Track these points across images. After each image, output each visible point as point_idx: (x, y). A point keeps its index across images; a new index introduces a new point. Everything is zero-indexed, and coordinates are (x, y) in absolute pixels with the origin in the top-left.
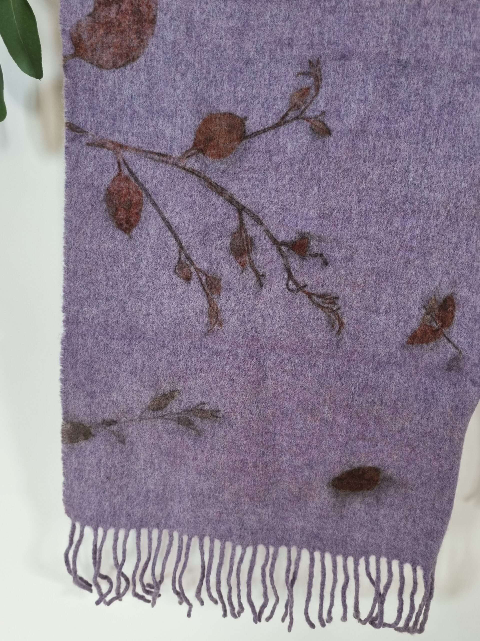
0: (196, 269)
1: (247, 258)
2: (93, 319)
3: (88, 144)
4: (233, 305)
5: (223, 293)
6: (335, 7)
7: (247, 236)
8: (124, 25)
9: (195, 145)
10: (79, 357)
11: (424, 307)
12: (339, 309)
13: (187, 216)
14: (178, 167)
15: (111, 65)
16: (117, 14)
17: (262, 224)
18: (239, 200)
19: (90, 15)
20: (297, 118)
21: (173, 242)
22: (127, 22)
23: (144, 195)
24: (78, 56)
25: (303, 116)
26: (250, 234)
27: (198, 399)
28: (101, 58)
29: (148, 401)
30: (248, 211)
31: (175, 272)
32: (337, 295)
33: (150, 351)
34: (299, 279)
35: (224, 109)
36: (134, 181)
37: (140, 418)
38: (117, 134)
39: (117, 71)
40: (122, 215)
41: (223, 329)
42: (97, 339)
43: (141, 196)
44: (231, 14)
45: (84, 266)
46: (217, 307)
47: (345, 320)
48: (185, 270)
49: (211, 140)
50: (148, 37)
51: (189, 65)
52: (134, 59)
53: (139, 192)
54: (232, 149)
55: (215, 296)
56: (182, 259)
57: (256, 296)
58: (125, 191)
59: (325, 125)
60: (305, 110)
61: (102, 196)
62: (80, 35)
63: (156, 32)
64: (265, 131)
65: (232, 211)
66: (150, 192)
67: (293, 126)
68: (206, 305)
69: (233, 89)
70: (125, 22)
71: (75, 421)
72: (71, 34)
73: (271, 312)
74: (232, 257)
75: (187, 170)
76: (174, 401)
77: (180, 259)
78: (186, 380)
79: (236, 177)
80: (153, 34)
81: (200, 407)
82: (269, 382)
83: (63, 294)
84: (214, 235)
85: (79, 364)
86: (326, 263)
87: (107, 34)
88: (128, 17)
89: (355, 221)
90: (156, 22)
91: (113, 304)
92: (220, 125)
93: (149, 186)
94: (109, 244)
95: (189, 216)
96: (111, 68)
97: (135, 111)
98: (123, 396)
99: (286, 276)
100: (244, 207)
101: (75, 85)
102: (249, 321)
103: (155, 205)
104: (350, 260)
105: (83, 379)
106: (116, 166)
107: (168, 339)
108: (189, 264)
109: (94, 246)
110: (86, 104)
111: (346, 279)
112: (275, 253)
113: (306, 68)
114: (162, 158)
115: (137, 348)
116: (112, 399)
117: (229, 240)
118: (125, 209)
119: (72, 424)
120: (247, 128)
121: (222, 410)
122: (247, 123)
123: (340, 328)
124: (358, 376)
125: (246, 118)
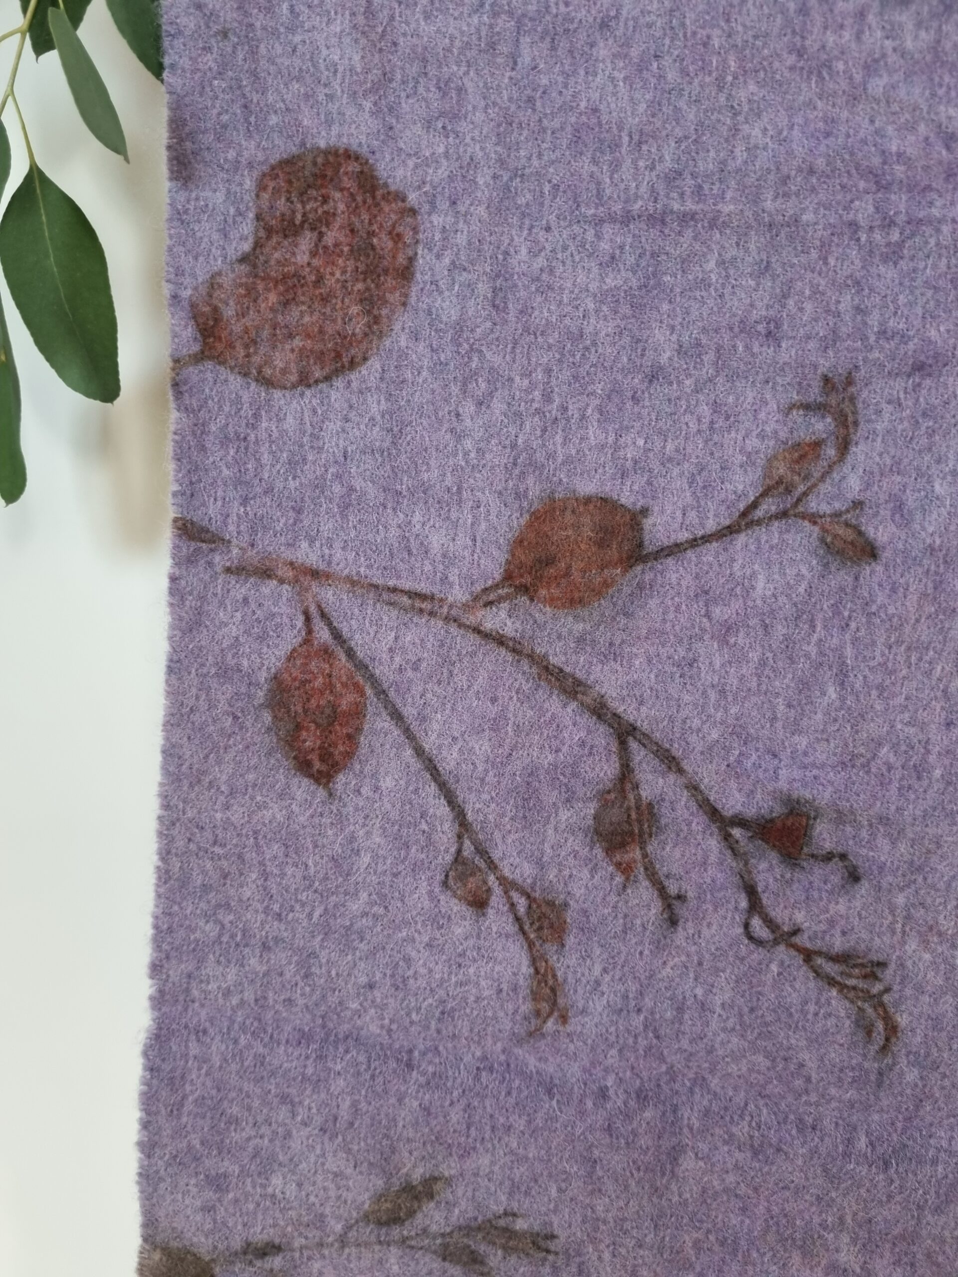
0: (503, 880)
1: (637, 854)
2: (227, 993)
3: (228, 570)
4: (597, 970)
5: (571, 940)
6: (900, 244)
7: (638, 798)
8: (330, 282)
9: (508, 577)
10: (188, 1088)
12: (888, 990)
13: (482, 747)
14: (461, 626)
15: (294, 378)
16: (314, 254)
17: (680, 771)
18: (621, 710)
19: (243, 259)
20: (783, 515)
21: (442, 809)
22: (338, 274)
23: (369, 691)
24: (211, 358)
25: (801, 509)
26: (645, 793)
27: (498, 1203)
28: (268, 361)
29: (365, 1200)
30: (645, 740)
31: (445, 884)
32: (881, 958)
33: (373, 1077)
34: (779, 914)
35: (587, 487)
36: (343, 658)
37: (343, 1241)
38: (304, 545)
39: (308, 393)
40: (310, 740)
41: (569, 1028)
42: (236, 1042)
43: (362, 693)
44: (613, 258)
45: (209, 865)
46: (554, 976)
47: (902, 1020)
48: (472, 883)
49: (550, 561)
50: (393, 312)
51: (494, 377)
52: (353, 365)
53: (356, 685)
54: (606, 584)
55: (551, 949)
56: (465, 854)
57: (659, 947)
58: (319, 682)
59: (860, 533)
60: (805, 494)
61: (261, 695)
62: (215, 309)
63: (413, 300)
64: (694, 543)
65: (602, 737)
66: (385, 686)
67: (774, 533)
68: (526, 969)
69: (611, 440)
70: (332, 274)
71: (174, 1244)
72: (193, 306)
73: (699, 991)
74: (599, 852)
75: (486, 636)
76: (432, 1205)
77: (459, 851)
78: (465, 1153)
79: (612, 653)
80: (404, 304)
81: (502, 1223)
82: (688, 1163)
83: (150, 932)
84: (550, 796)
85: (189, 1106)
86: (854, 876)
87: (286, 304)
88: (340, 261)
89: (938, 773)
90: (413, 274)
91: (280, 957)
92: (577, 527)
93: (384, 671)
94: (275, 812)
95: (486, 746)
96: (294, 387)
97: (352, 489)
98: (300, 1185)
99: (744, 904)
100: (632, 730)
101: (199, 429)
102: (639, 1011)
103: (397, 716)
104: (920, 869)
105: (196, 1143)
106: (300, 622)
107: (422, 1047)
108: (483, 865)
109: (237, 815)
110: (226, 472)
111: (908, 917)
112: (713, 844)
113: (815, 394)
114: (418, 604)
115: (338, 1067)
116: (270, 1190)
117: (591, 809)
118: (318, 725)
119: (166, 1250)
120: (647, 537)
121: (563, 1235)
122: (647, 523)
123: (887, 1039)
124: (935, 1162)
125: (645, 512)
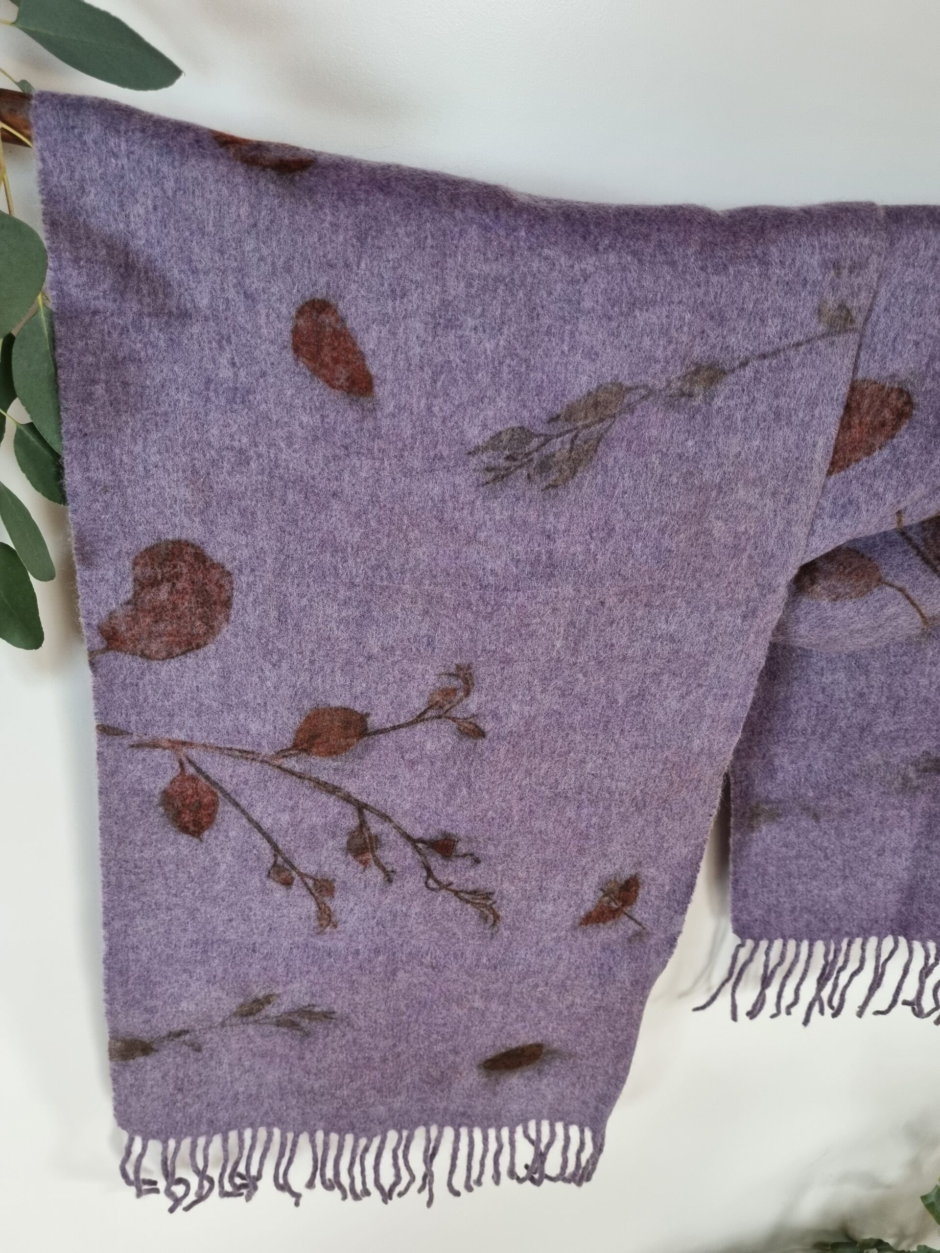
0: (300, 874)
1: (371, 856)
2: (149, 931)
3: (132, 746)
4: (352, 905)
5: (337, 894)
6: (491, 614)
7: (370, 833)
8: (182, 608)
9: (295, 746)
10: (131, 974)
11: (602, 889)
12: (495, 902)
13: (285, 818)
14: (269, 765)
15: (164, 654)
16: (170, 593)
17: (391, 821)
18: (359, 798)
19: (128, 603)
20: (440, 717)
21: (266, 844)
22: (186, 604)
23: (220, 795)
24: (112, 649)
25: (448, 715)
26: (373, 831)
27: (306, 1000)
28: (147, 647)
29: (234, 1007)
30: (372, 810)
31: (269, 876)
32: (491, 890)
33: (234, 958)
34: (442, 878)
35: (336, 703)
36: (203, 780)
37: (223, 1025)
38: (177, 731)
39: (173, 661)
40: (187, 818)
41: (338, 929)
42: (155, 950)
43: (215, 794)
44: (345, 603)
45: (133, 877)
46: (329, 910)
47: (501, 913)
48: (284, 875)
49: (319, 736)
50: (221, 624)
51: (282, 654)
52: (198, 647)
53: (212, 792)
54: (349, 745)
55: (327, 900)
56: (278, 862)
57: (383, 892)
58: (190, 792)
59: (477, 726)
60: (450, 708)
61: (156, 801)
62: (113, 628)
63: (232, 618)
64: (394, 728)
65: (350, 810)
66: (229, 791)
67: (435, 724)
68: (314, 908)
69: (348, 683)
70: (183, 604)
71: (128, 1038)
72: (99, 627)
73: (404, 909)
74: (350, 857)
75: (285, 771)
76: (270, 1006)
77: (275, 862)
78: (286, 984)
79: (353, 774)
80: (227, 620)
81: (308, 1009)
82: (401, 975)
83: (102, 909)
84: (322, 836)
85: (131, 981)
86: (477, 861)
87: (156, 622)
88: (187, 597)
89: (516, 818)
90: (231, 604)
91: (178, 912)
92: (332, 721)
93: (229, 788)
94: (170, 851)
95: (287, 817)
96: (163, 659)
97: (201, 705)
98: (197, 1005)
99: (425, 874)
100: (366, 806)
101: (109, 685)
102: (374, 918)
103: (237, 805)
104: (509, 856)
105: (138, 996)
106: (177, 765)
107: (260, 941)
108: (288, 867)
109: (147, 854)
110: (126, 701)
111: (503, 875)
112: (409, 850)
113: (453, 670)
114: (244, 755)
115: (215, 955)
116: (180, 1009)
117: (345, 840)
118: (191, 811)
119: (124, 1041)
120: (369, 727)
121: (339, 1012)
122: (370, 720)
123: (495, 921)
124: (518, 964)
125: (368, 715)
